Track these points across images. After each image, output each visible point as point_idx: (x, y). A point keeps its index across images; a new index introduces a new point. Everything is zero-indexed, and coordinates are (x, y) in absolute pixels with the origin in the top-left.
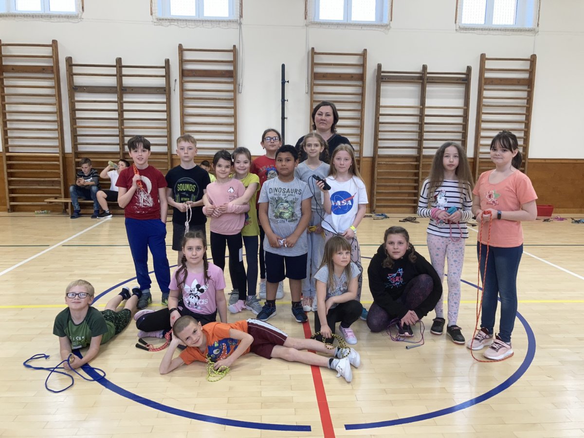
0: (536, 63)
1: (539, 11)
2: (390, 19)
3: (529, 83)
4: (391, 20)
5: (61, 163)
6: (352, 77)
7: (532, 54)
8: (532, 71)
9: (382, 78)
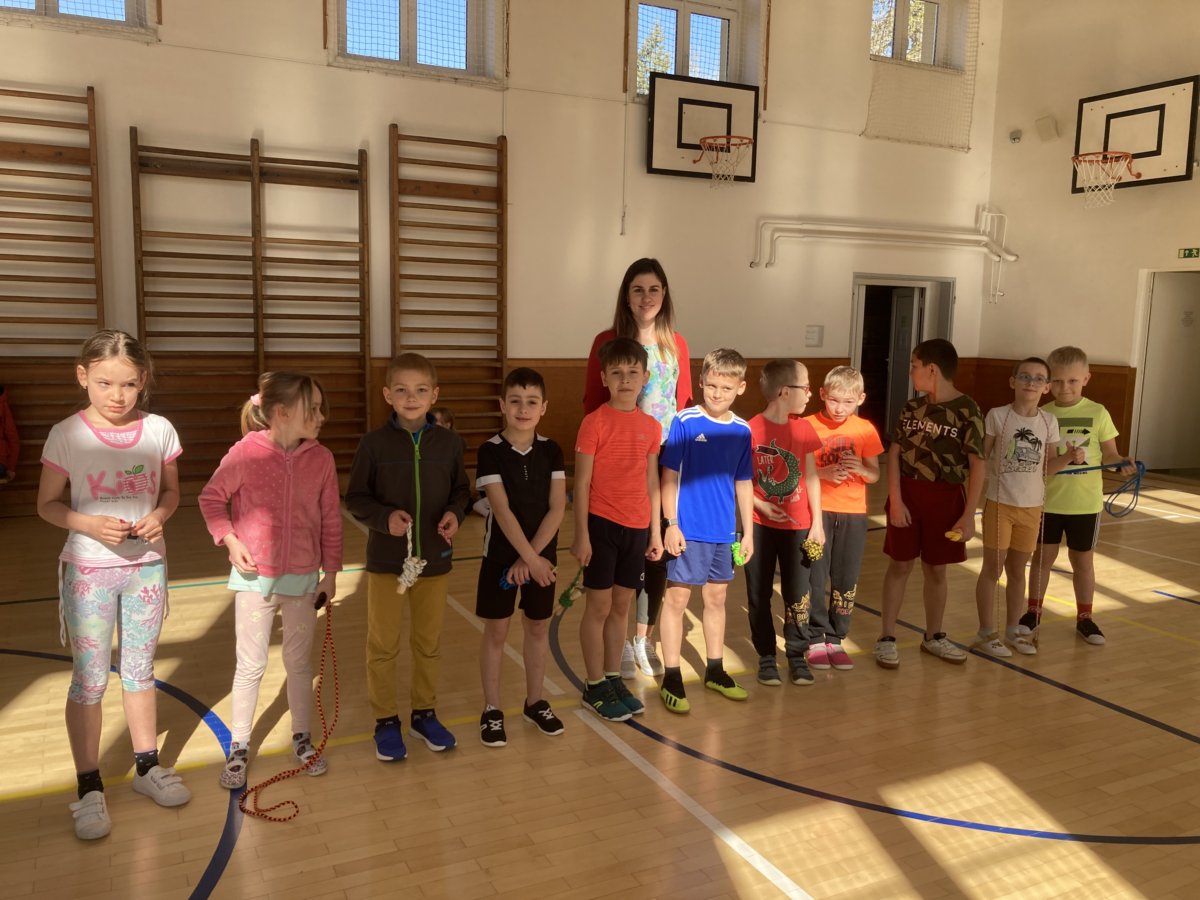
0: (506, 156)
1: (507, 44)
2: (156, 20)
3: (497, 196)
4: (160, 22)
6: (60, 154)
7: (501, 134)
8: (500, 169)
9: (148, 162)
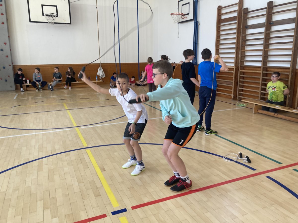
5: (234, 72)
